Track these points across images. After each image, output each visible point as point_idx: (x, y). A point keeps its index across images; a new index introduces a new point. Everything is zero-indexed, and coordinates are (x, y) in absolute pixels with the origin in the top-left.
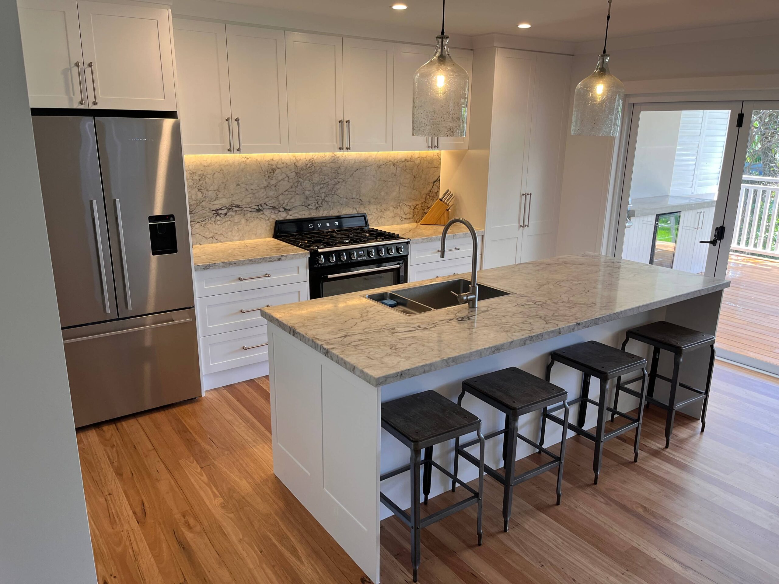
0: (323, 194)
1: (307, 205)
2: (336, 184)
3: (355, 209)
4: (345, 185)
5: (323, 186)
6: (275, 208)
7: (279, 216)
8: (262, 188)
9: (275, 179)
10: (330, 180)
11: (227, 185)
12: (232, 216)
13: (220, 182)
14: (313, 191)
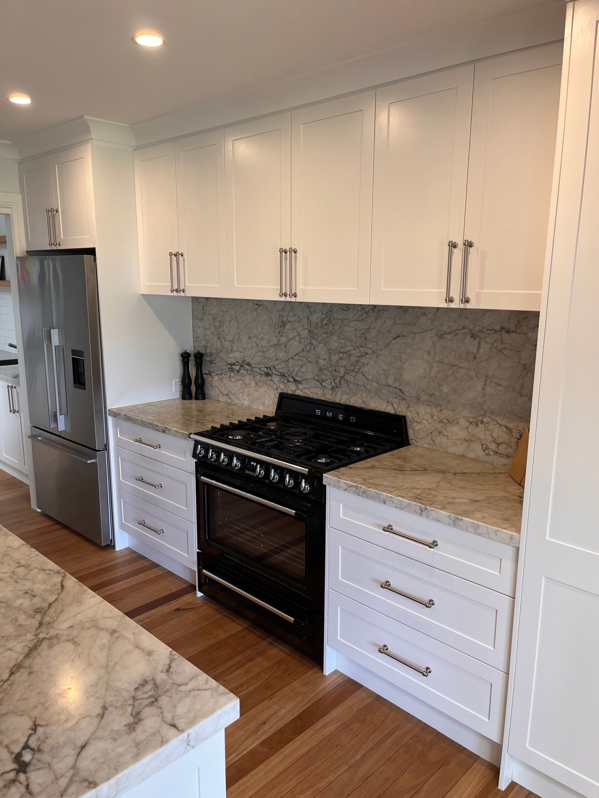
0: (343, 368)
1: (321, 381)
2: (361, 356)
3: (390, 405)
4: (376, 360)
5: (343, 356)
6: (284, 375)
7: (288, 388)
8: (271, 346)
9: (286, 336)
10: (353, 348)
11: (241, 337)
12: (244, 376)
13: (235, 331)
14: (329, 361)
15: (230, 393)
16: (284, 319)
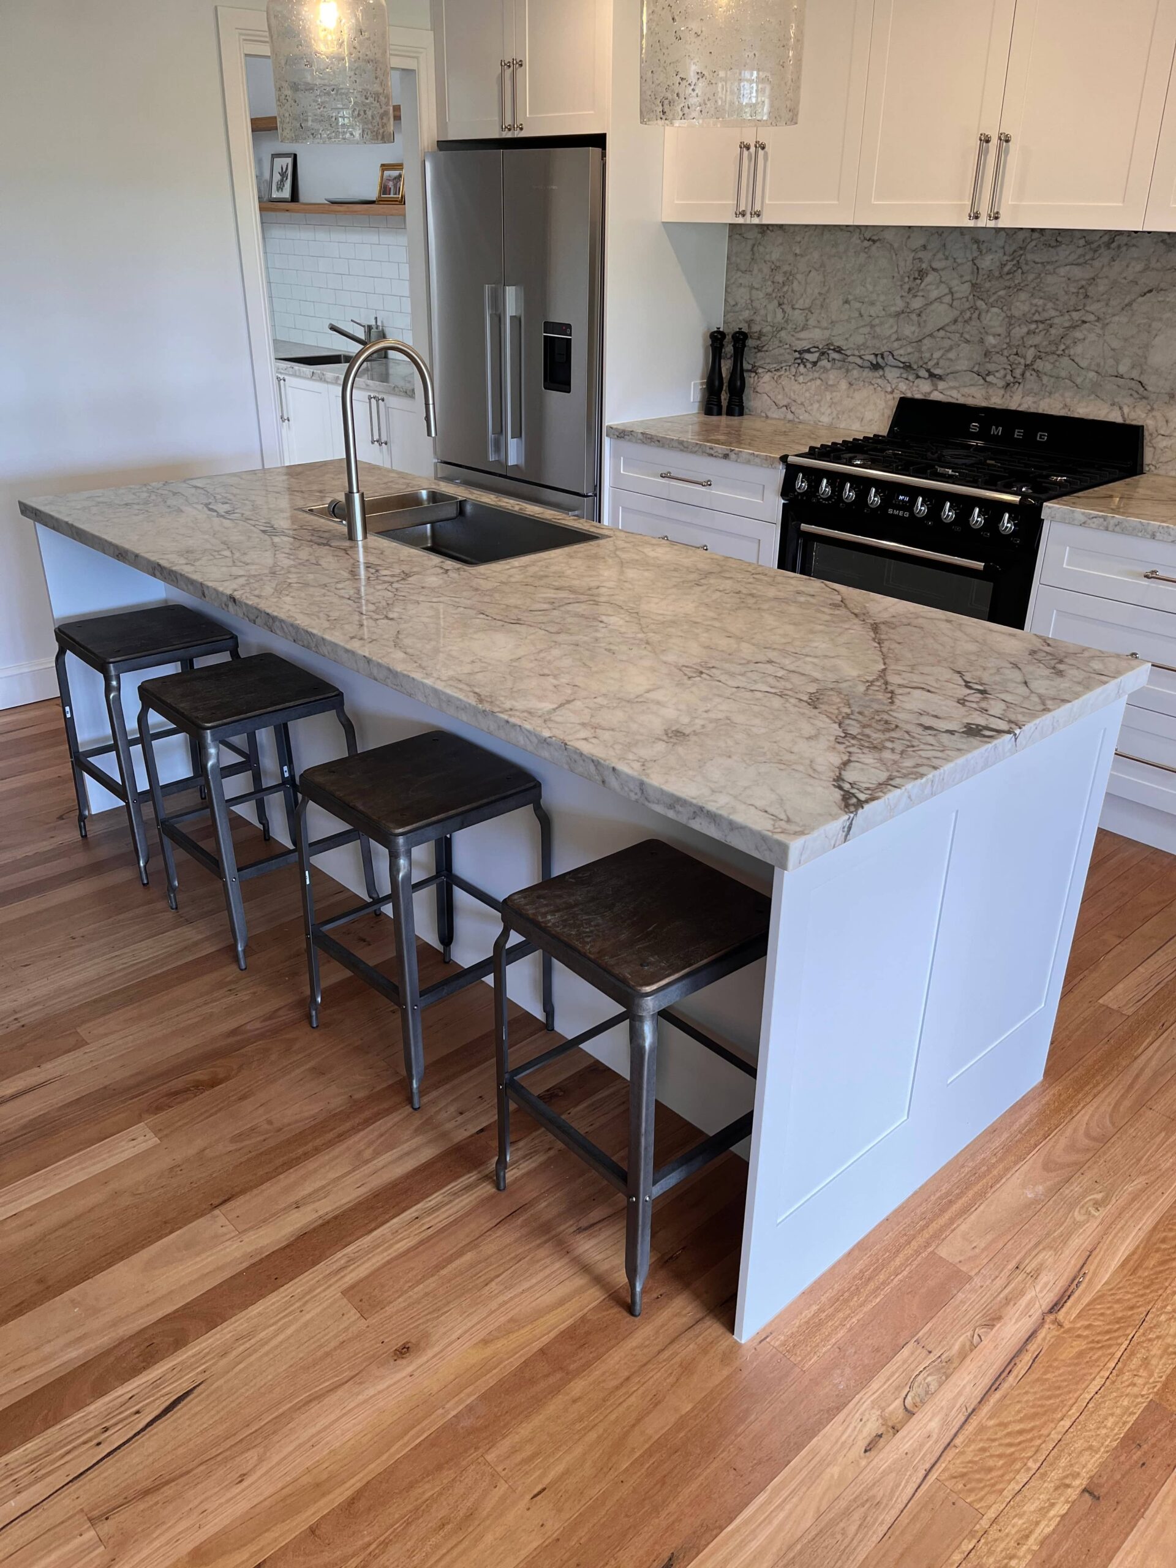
0: (1032, 349)
2: (1074, 327)
3: (1116, 408)
4: (1100, 332)
5: (1037, 328)
6: (910, 366)
7: (914, 389)
8: (890, 315)
9: (923, 296)
10: (1057, 313)
11: (827, 301)
12: (826, 370)
13: (817, 291)
14: (1006, 337)
15: (794, 403)
16: (924, 266)
